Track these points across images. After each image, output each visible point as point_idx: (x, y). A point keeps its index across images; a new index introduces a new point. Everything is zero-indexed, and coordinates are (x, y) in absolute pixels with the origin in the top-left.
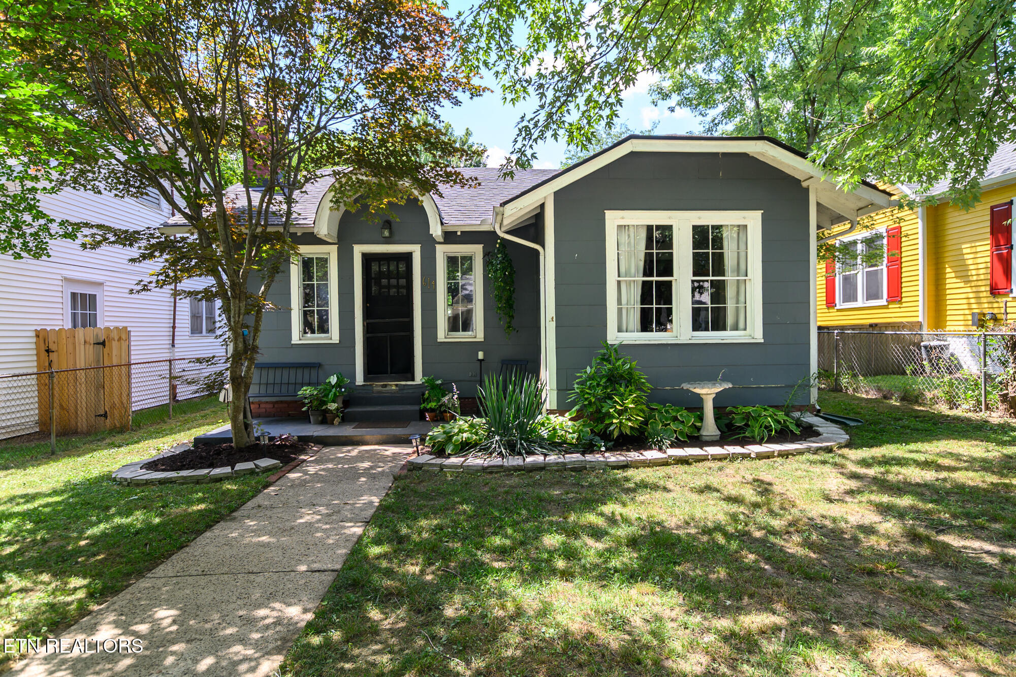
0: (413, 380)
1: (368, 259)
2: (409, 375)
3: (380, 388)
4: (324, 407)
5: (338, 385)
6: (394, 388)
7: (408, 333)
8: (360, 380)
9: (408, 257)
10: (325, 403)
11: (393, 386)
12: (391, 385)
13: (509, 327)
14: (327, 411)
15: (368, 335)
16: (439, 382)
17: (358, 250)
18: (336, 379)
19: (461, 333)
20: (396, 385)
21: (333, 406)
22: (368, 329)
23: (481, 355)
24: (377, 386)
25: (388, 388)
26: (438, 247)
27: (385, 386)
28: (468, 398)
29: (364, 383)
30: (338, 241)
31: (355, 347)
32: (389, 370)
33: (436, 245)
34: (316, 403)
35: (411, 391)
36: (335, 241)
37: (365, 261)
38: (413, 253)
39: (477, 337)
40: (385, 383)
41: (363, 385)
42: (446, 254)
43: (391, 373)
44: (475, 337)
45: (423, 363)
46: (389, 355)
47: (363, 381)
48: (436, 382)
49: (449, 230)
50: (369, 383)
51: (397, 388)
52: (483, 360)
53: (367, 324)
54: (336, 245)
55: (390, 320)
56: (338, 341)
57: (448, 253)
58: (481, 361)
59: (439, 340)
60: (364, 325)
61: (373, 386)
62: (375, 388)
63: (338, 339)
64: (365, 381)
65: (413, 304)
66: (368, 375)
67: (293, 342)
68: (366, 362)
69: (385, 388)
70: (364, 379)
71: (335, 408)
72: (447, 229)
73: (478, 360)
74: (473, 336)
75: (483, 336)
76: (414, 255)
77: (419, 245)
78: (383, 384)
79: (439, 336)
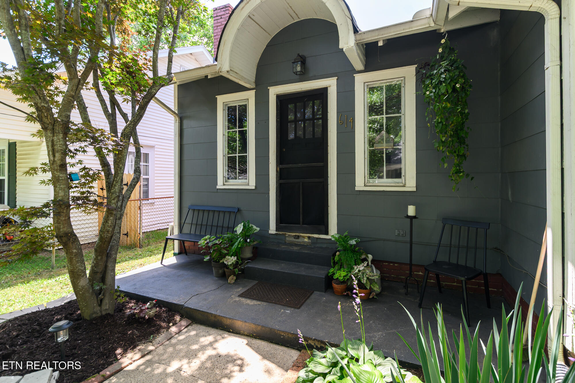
0: (327, 233)
1: (281, 99)
2: (323, 227)
3: (292, 239)
4: (221, 262)
6: (306, 240)
7: (321, 180)
8: (272, 229)
9: (323, 93)
10: (224, 256)
11: (305, 238)
12: (304, 237)
13: (458, 172)
15: (282, 181)
16: (353, 242)
17: (274, 91)
18: (242, 228)
19: (385, 180)
20: (309, 237)
21: (230, 260)
22: (281, 175)
23: (411, 211)
24: (290, 236)
25: (299, 240)
26: (357, 77)
27: (298, 237)
28: (394, 263)
29: (276, 232)
30: (256, 85)
31: (269, 193)
32: (301, 220)
33: (354, 75)
34: (214, 255)
35: (325, 246)
36: (253, 86)
37: (279, 104)
38: (329, 89)
39: (407, 185)
40: (297, 234)
41: (276, 234)
42: (367, 84)
43: (303, 224)
44: (404, 186)
45: (338, 215)
46: (301, 204)
47: (275, 229)
48: (350, 241)
49: (367, 40)
50: (281, 233)
51: (310, 241)
52: (415, 217)
53: (280, 169)
54: (255, 90)
55: (303, 165)
56: (254, 188)
57: (369, 83)
58: (412, 218)
59: (357, 189)
60: (277, 171)
61: (286, 237)
62: (287, 239)
63: (255, 185)
64: (277, 229)
65: (327, 146)
66: (281, 223)
67: (218, 187)
68: (278, 209)
69: (297, 240)
70: (276, 228)
71: (230, 263)
72: (364, 39)
73: (408, 217)
74: (402, 184)
75: (415, 185)
76: (330, 91)
77: (337, 78)
78: (296, 235)
79: (357, 184)
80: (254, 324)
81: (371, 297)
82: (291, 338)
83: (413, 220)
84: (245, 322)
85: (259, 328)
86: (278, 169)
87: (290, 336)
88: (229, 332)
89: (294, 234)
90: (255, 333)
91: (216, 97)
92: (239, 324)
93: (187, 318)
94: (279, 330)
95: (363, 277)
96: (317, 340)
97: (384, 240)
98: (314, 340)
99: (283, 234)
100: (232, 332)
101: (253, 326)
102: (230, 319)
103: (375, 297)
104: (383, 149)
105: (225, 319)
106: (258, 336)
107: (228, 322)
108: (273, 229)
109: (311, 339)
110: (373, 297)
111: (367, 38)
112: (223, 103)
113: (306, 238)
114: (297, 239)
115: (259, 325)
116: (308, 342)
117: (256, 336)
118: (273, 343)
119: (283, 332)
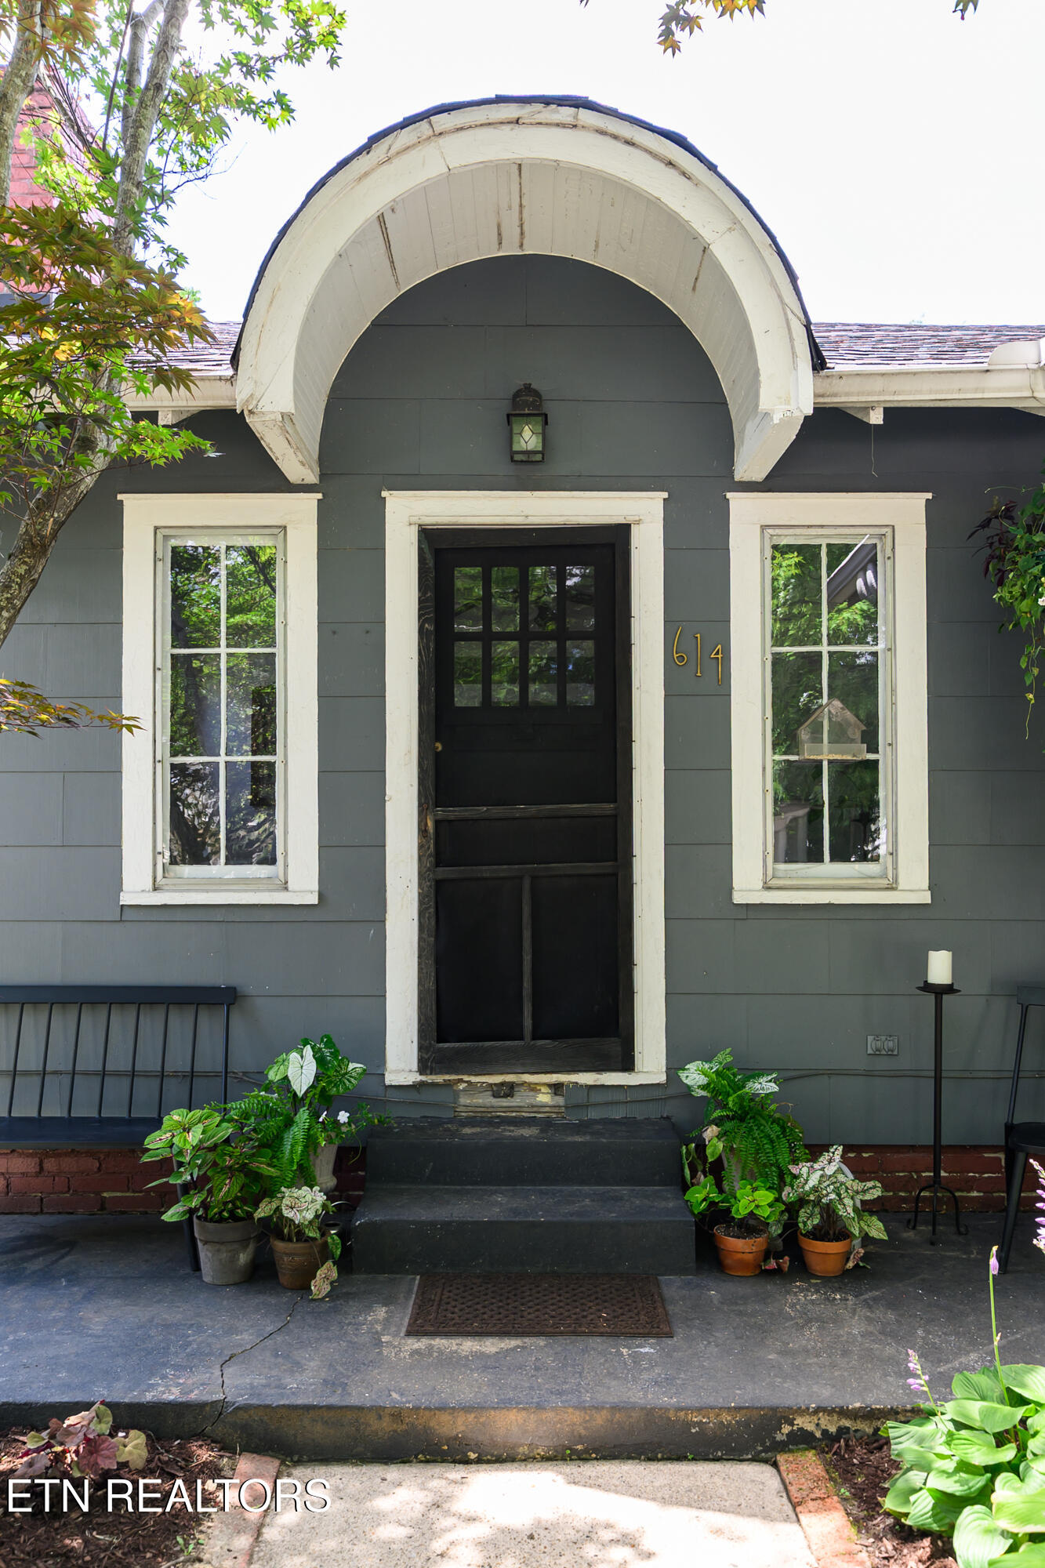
0: (628, 1065)
2: (613, 1045)
3: (486, 1100)
4: (263, 1211)
5: (323, 1097)
6: (544, 1098)
7: (606, 866)
9: (610, 544)
10: (267, 1189)
11: (540, 1089)
12: (533, 1088)
14: (276, 1227)
15: (444, 872)
16: (764, 1086)
17: (407, 511)
18: (310, 1068)
19: (829, 869)
20: (557, 1088)
21: (304, 1204)
22: (439, 848)
23: (942, 967)
24: (476, 1087)
25: (515, 1101)
26: (738, 503)
27: (509, 1090)
28: (860, 1149)
29: (419, 1078)
30: (322, 476)
31: (384, 921)
32: (528, 1023)
33: (729, 495)
34: (225, 1189)
35: (618, 1113)
36: (312, 478)
37: (431, 563)
38: (634, 529)
39: (902, 885)
40: (510, 1078)
41: (416, 1087)
42: (771, 531)
43: (534, 1037)
44: (891, 888)
45: (668, 994)
46: (527, 958)
47: (415, 1067)
48: (750, 1084)
49: (843, 399)
50: (439, 1079)
51: (560, 1100)
52: (949, 989)
53: (438, 823)
54: (320, 496)
55: (533, 809)
56: (313, 899)
57: (778, 531)
58: (940, 992)
59: (738, 898)
60: (423, 831)
61: (457, 1094)
62: (464, 1100)
63: (315, 887)
64: (424, 1067)
65: (629, 741)
66: (439, 1041)
67: (126, 899)
68: (431, 985)
69: (505, 1102)
70: (421, 1060)
71: (310, 1216)
72: (835, 395)
73: (928, 987)
74: (884, 882)
75: (925, 884)
76: (637, 538)
77: (665, 495)
78: (502, 1084)
79: (738, 882)
80: (576, 1408)
81: (850, 1265)
82: (730, 1424)
83: (945, 997)
84: (540, 1407)
85: (600, 1419)
86: (430, 824)
87: (726, 1418)
88: (467, 1462)
89: (497, 1079)
90: (580, 1439)
91: (120, 497)
92: (510, 1424)
93: (253, 1451)
94: (682, 1409)
95: (841, 1199)
96: (824, 1410)
97: (831, 1073)
98: (817, 1411)
99: (448, 1085)
100: (479, 1461)
101: (574, 1418)
102: (468, 1409)
103: (861, 1264)
104: (821, 762)
105: (445, 1417)
106: (595, 1450)
107: (459, 1426)
108: (402, 1066)
109: (803, 1411)
110: (857, 1266)
111: (847, 394)
112: (156, 528)
113: (544, 1089)
114: (506, 1096)
115: (598, 1408)
116: (792, 1425)
117: (586, 1451)
118: (659, 1460)
119: (699, 1410)
